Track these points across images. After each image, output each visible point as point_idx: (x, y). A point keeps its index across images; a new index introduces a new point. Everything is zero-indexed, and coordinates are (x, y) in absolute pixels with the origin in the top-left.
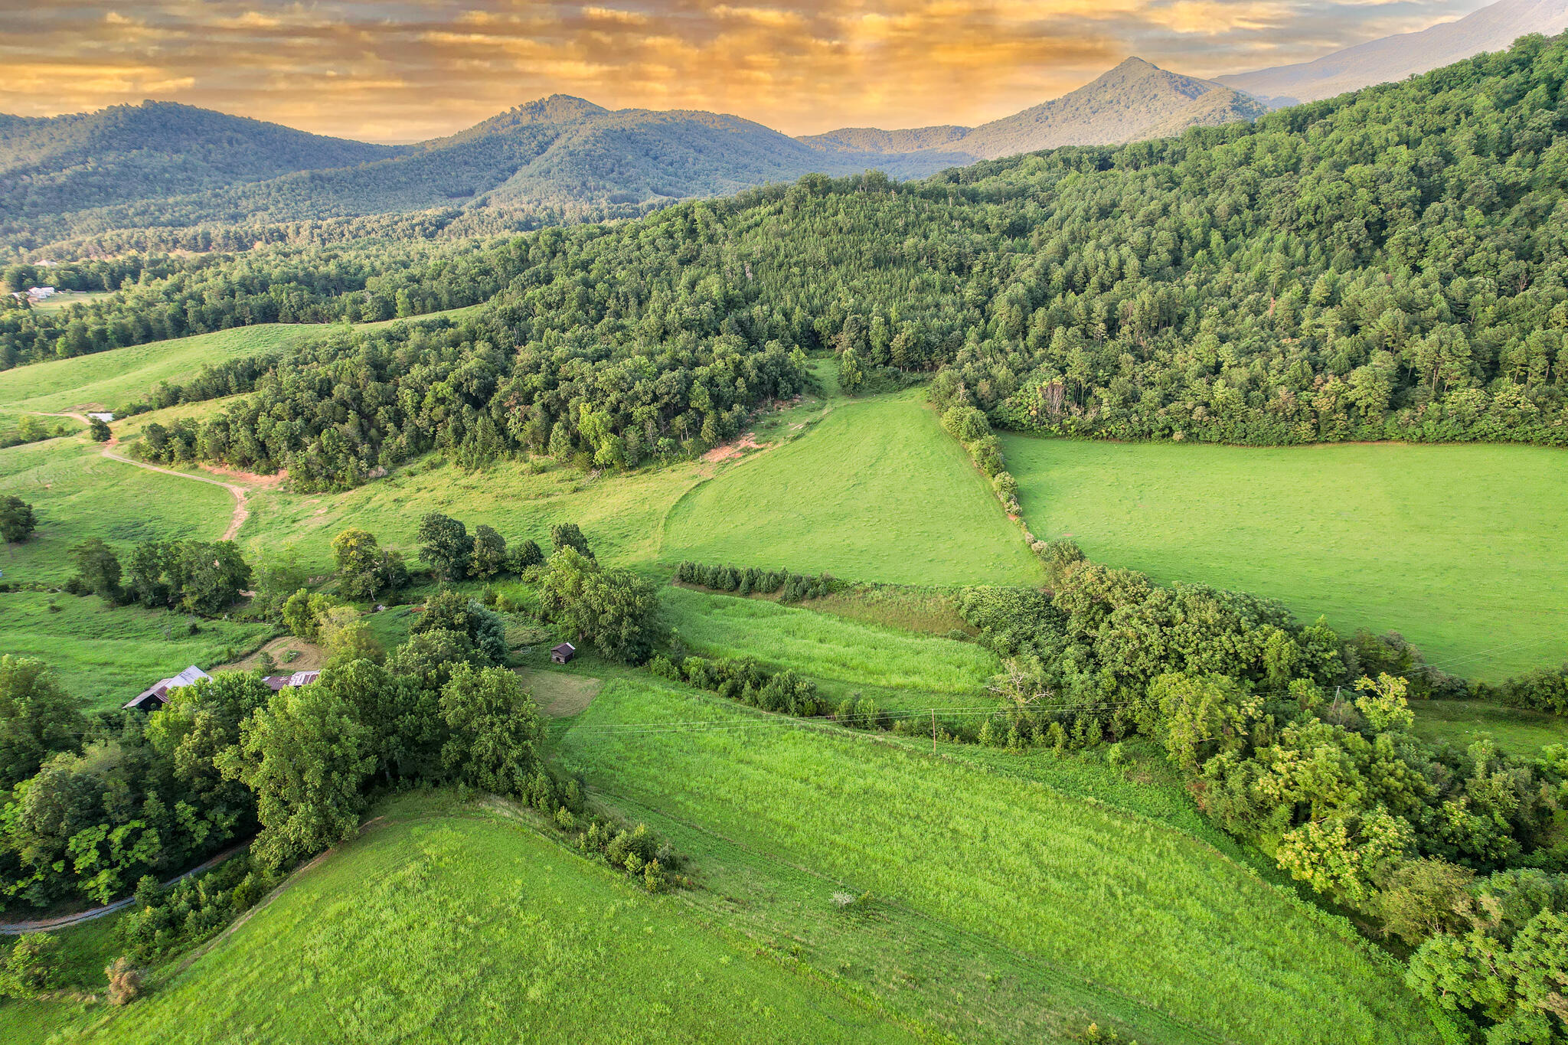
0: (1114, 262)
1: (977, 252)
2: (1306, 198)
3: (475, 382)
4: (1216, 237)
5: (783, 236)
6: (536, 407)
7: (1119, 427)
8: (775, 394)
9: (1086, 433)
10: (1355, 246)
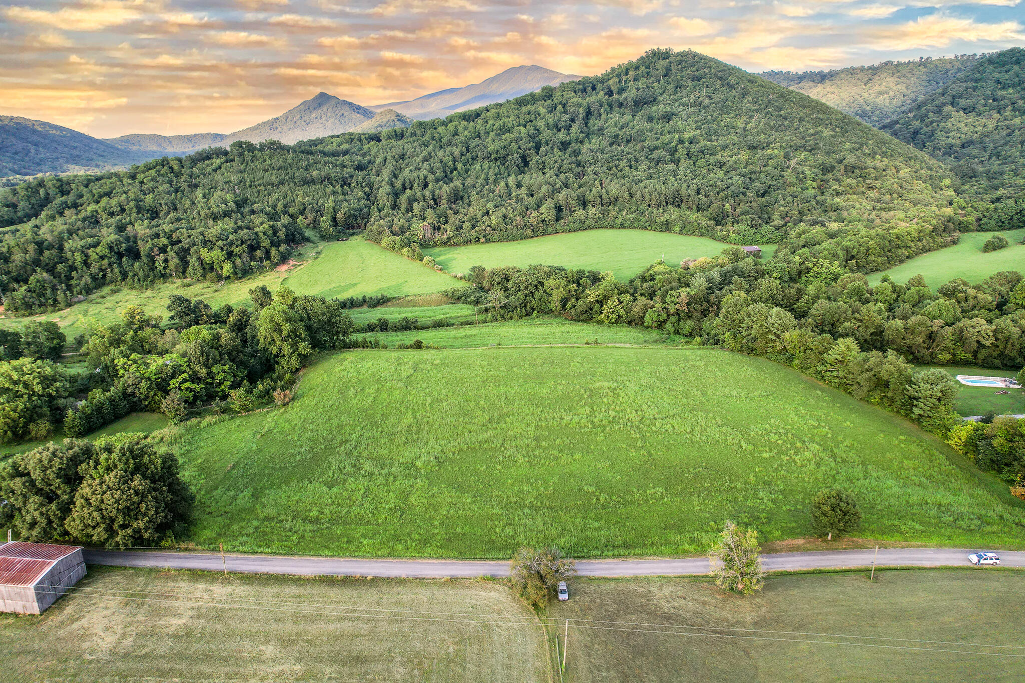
0: (422, 177)
1: (352, 177)
2: (491, 148)
3: (124, 245)
4: (459, 166)
5: (241, 172)
6: (171, 254)
7: (458, 240)
9: (445, 243)
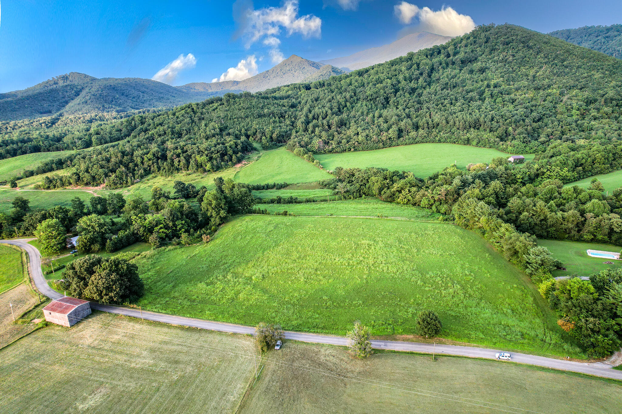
0: (324, 112)
1: (286, 112)
2: (368, 93)
3: (160, 153)
4: (348, 104)
5: (227, 111)
6: (182, 158)
7: (338, 149)
8: (247, 150)
9: (330, 152)
10: (382, 104)
